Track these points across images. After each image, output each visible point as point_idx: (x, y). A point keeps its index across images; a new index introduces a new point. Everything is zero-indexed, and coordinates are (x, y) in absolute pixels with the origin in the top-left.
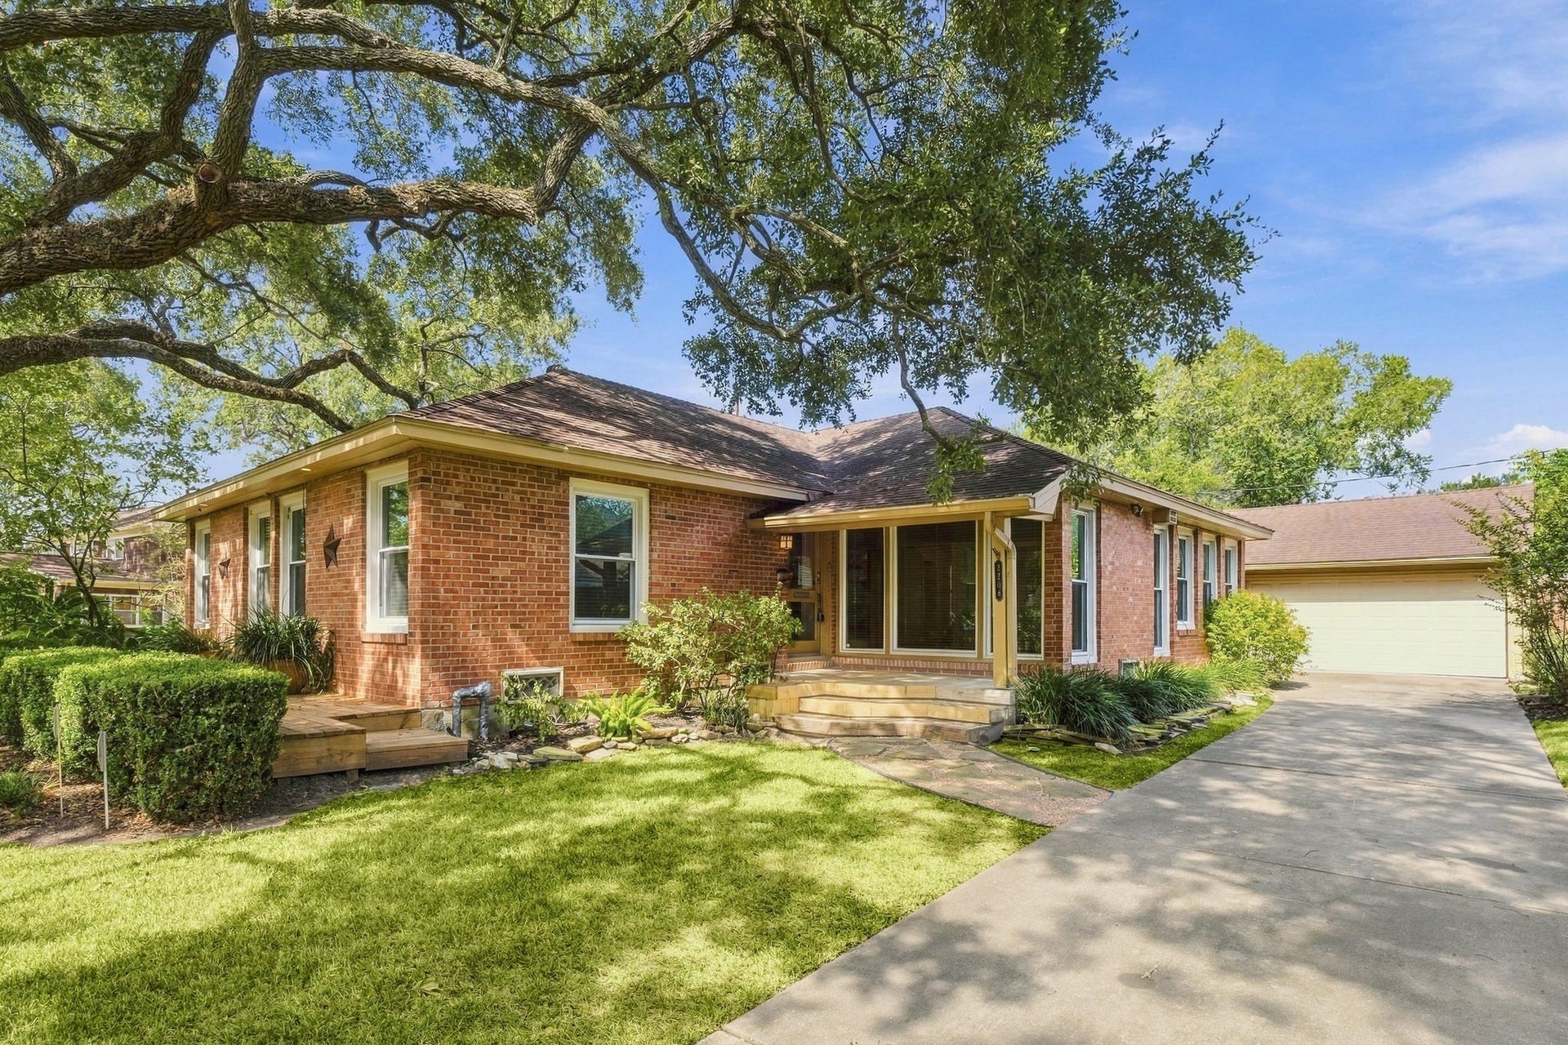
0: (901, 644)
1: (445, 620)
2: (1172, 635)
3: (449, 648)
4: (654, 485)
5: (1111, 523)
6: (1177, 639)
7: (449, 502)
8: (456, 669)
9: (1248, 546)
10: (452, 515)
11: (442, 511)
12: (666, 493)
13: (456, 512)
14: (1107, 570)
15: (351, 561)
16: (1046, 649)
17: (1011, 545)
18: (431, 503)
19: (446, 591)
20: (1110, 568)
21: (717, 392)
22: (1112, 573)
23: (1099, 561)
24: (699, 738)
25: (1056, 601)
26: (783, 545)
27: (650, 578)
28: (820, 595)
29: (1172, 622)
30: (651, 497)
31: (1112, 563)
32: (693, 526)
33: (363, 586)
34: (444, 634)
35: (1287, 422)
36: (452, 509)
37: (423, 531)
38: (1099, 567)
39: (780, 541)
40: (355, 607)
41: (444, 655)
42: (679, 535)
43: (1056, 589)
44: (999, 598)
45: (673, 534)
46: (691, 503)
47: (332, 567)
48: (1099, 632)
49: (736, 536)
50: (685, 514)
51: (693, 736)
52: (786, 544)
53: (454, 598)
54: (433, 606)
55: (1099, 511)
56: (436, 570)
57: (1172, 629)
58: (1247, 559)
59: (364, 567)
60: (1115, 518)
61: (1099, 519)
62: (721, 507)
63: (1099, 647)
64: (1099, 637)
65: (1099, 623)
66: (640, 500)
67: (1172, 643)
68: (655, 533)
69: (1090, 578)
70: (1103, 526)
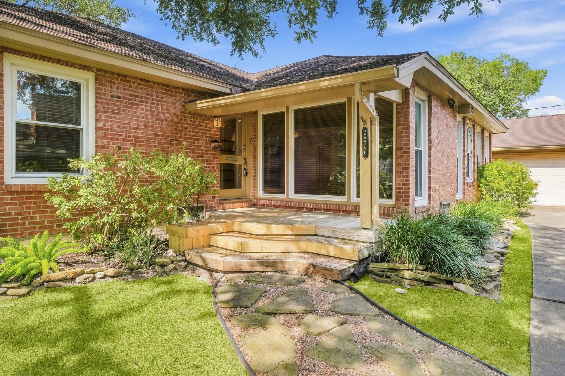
0: (297, 191)
2: (464, 185)
4: (100, 70)
5: (437, 111)
6: (466, 188)
9: (494, 137)
12: (111, 78)
14: (435, 141)
16: (396, 196)
17: (375, 113)
20: (436, 140)
21: (174, 26)
22: (438, 144)
23: (430, 135)
24: (105, 276)
25: (405, 161)
26: (215, 124)
27: (96, 142)
28: (245, 159)
29: (464, 178)
30: (97, 79)
31: (437, 138)
32: (138, 105)
35: (486, 87)
38: (430, 140)
39: (213, 121)
42: (124, 111)
43: (404, 153)
44: (366, 156)
45: (118, 109)
46: (136, 88)
48: (429, 184)
49: (177, 116)
50: (130, 95)
51: (99, 275)
52: (218, 123)
55: (430, 101)
57: (464, 182)
58: (493, 145)
60: (439, 108)
61: (430, 107)
62: (163, 93)
63: (429, 194)
64: (429, 187)
65: (429, 177)
66: (87, 80)
67: (464, 190)
68: (101, 108)
69: (424, 147)
70: (433, 112)
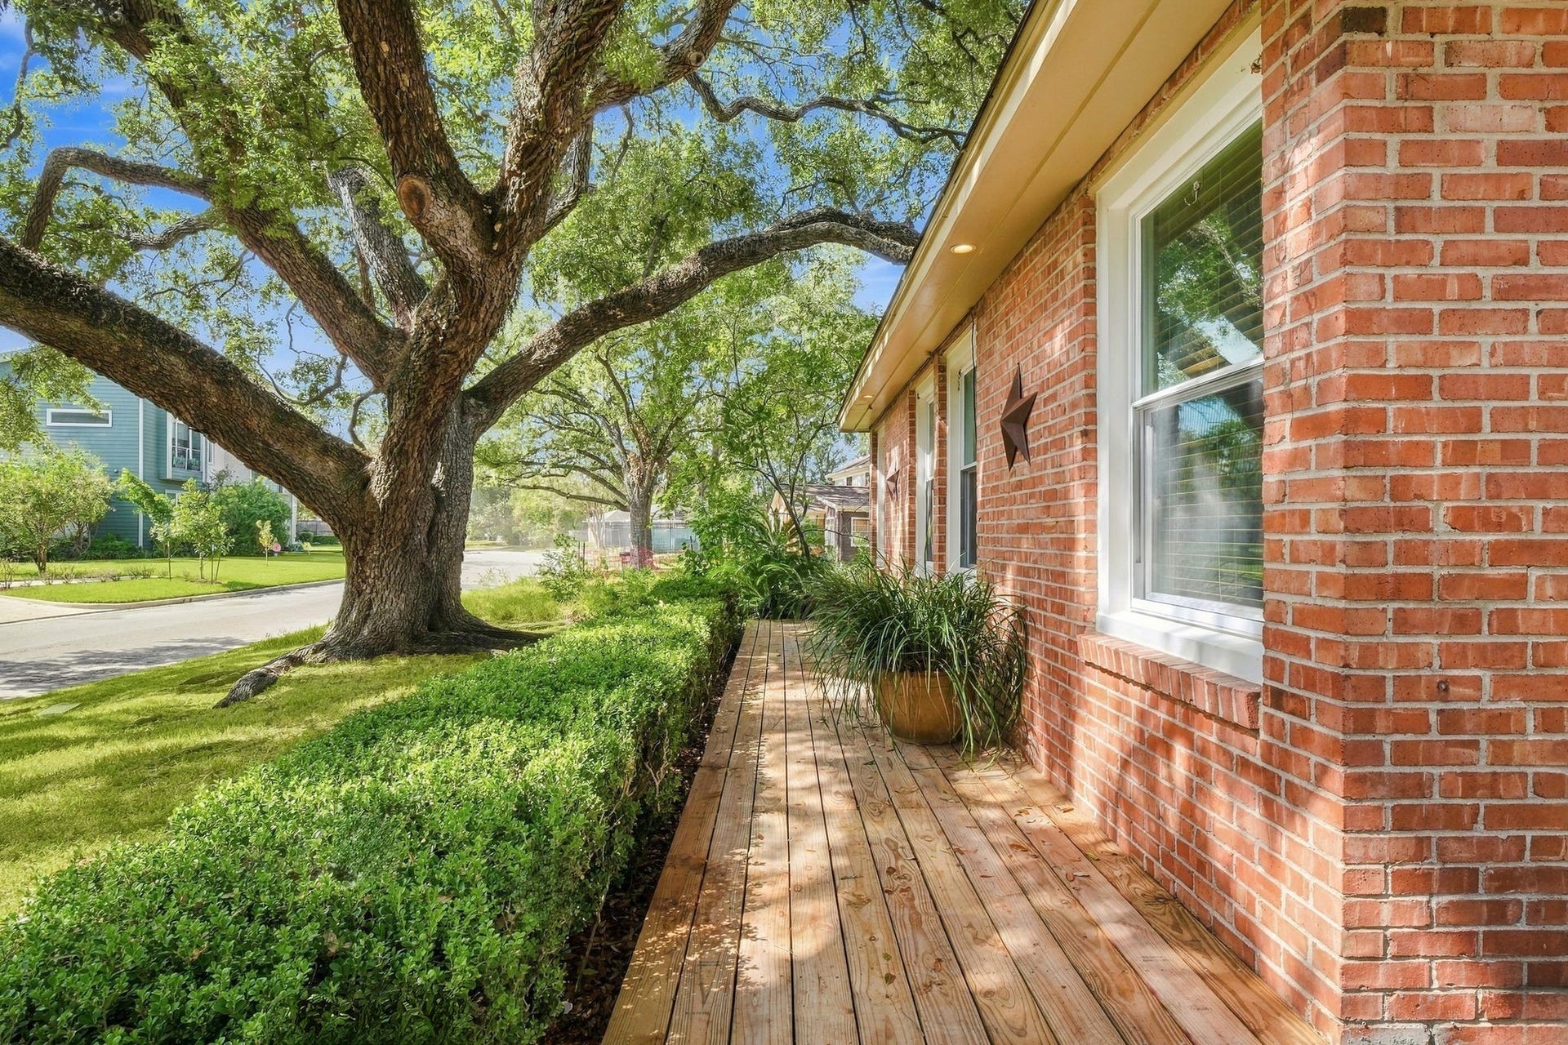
1: (1454, 656)
3: (1471, 785)
7: (1470, 112)
8: (1505, 880)
10: (1490, 166)
11: (1437, 152)
13: (1508, 153)
15: (1059, 444)
18: (1389, 121)
19: (1462, 520)
33: (1091, 506)
34: (1450, 721)
36: (1490, 142)
37: (1353, 255)
40: (1067, 561)
41: (1453, 818)
47: (1021, 464)
53: (1501, 555)
54: (1399, 588)
56: (1413, 423)
59: (1089, 454)
